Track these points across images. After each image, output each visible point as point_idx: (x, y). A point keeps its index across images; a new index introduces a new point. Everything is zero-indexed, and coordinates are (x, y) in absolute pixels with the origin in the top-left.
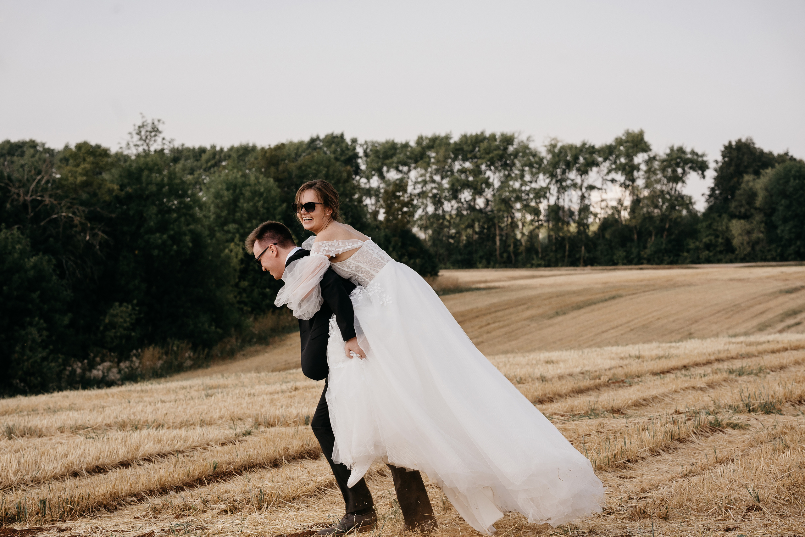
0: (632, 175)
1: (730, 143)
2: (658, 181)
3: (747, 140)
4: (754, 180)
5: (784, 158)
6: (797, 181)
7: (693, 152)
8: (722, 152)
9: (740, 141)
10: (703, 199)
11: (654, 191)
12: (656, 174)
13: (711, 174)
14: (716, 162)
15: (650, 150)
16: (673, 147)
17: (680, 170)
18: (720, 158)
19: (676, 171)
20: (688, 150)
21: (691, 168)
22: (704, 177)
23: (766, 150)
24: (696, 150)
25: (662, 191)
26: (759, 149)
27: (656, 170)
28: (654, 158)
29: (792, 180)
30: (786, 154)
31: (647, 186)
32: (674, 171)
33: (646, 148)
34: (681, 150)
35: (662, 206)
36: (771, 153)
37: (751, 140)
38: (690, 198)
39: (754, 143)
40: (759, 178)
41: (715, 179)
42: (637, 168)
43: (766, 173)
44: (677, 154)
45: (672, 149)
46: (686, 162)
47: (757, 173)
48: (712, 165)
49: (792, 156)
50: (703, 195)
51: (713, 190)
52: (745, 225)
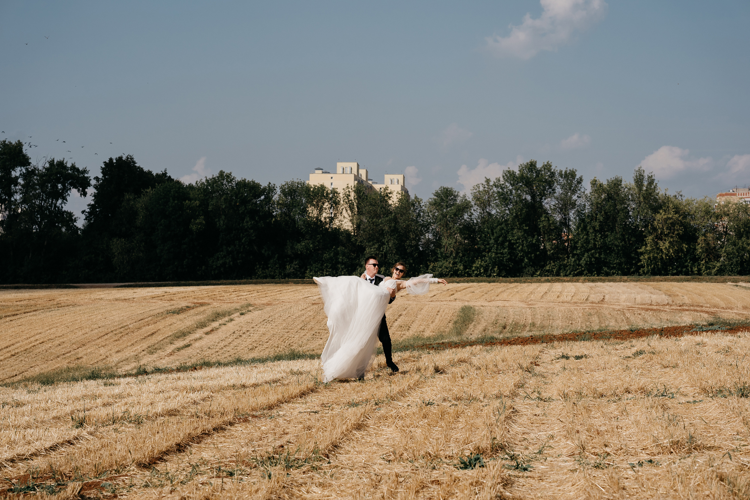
0: (10, 188)
1: (111, 160)
2: (37, 197)
3: (128, 158)
4: (135, 199)
5: (163, 178)
6: (176, 202)
7: (73, 167)
8: (103, 169)
9: (120, 158)
10: (83, 217)
11: (32, 206)
12: (36, 189)
13: (91, 191)
14: (97, 178)
15: (29, 164)
16: (53, 161)
17: (60, 186)
18: (100, 176)
19: (57, 187)
20: (69, 165)
21: (71, 184)
22: (85, 194)
23: (146, 169)
24: (77, 166)
25: (40, 207)
26: (139, 167)
27: (34, 184)
28: (33, 171)
29: (171, 201)
30: (165, 174)
31: (25, 201)
32: (55, 187)
33: (24, 161)
34: (61, 164)
35: (41, 222)
36: (150, 173)
37: (132, 159)
38: (70, 215)
39: (134, 163)
40: (139, 197)
41: (95, 196)
42: (15, 181)
43: (147, 192)
44: (57, 169)
45: (52, 163)
46: (67, 177)
47: (138, 193)
48: (93, 182)
49: (170, 177)
50: (83, 212)
51: (92, 207)
52: (125, 243)
